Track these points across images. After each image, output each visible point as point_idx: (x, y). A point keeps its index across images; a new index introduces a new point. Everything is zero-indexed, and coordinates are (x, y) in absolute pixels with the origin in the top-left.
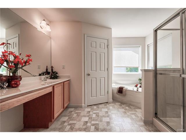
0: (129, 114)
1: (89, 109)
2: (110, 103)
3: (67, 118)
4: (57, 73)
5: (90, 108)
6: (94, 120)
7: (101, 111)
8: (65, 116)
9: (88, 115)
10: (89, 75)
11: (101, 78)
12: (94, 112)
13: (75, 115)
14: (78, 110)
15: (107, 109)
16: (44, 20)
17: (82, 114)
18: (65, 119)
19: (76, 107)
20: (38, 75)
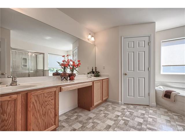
0: (175, 124)
1: (125, 107)
2: (152, 107)
3: (104, 108)
4: (99, 72)
5: (127, 106)
6: (125, 117)
7: (137, 111)
8: (103, 107)
9: (122, 111)
10: (126, 74)
11: (140, 79)
12: (129, 110)
13: (111, 108)
14: (114, 105)
15: (145, 112)
16: (90, 34)
17: (117, 109)
18: (103, 109)
19: (113, 103)
20: (87, 73)
